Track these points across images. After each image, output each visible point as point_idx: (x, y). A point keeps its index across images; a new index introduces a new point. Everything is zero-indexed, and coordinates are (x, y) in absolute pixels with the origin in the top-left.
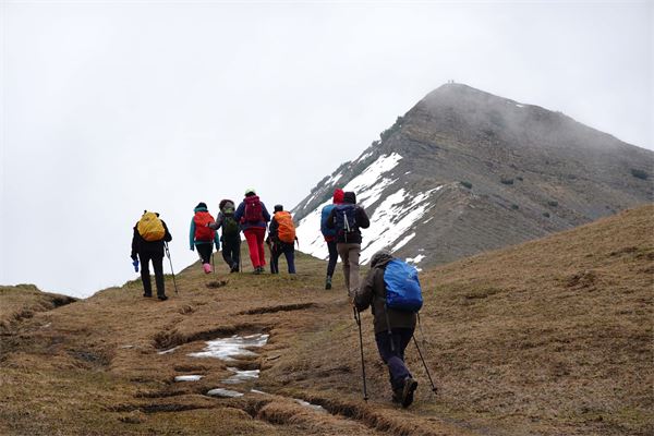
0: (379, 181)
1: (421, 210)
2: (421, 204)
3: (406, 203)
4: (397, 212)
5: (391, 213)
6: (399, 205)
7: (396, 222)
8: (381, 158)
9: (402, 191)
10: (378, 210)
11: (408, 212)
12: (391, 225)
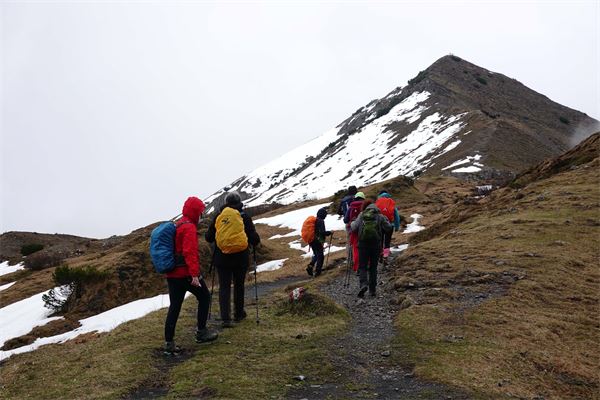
0: (417, 107)
1: (457, 126)
2: (456, 122)
3: (442, 121)
4: (438, 127)
5: (432, 127)
6: (437, 122)
7: (438, 133)
8: (415, 94)
9: (437, 114)
10: (421, 125)
11: (446, 127)
12: (434, 134)
